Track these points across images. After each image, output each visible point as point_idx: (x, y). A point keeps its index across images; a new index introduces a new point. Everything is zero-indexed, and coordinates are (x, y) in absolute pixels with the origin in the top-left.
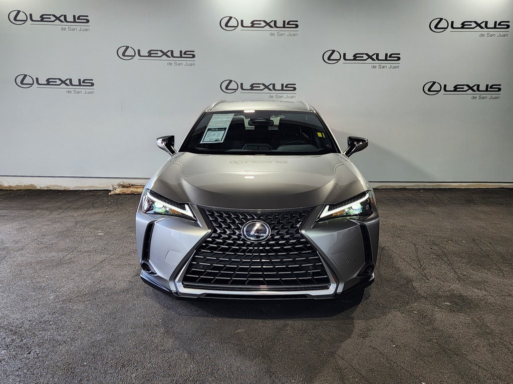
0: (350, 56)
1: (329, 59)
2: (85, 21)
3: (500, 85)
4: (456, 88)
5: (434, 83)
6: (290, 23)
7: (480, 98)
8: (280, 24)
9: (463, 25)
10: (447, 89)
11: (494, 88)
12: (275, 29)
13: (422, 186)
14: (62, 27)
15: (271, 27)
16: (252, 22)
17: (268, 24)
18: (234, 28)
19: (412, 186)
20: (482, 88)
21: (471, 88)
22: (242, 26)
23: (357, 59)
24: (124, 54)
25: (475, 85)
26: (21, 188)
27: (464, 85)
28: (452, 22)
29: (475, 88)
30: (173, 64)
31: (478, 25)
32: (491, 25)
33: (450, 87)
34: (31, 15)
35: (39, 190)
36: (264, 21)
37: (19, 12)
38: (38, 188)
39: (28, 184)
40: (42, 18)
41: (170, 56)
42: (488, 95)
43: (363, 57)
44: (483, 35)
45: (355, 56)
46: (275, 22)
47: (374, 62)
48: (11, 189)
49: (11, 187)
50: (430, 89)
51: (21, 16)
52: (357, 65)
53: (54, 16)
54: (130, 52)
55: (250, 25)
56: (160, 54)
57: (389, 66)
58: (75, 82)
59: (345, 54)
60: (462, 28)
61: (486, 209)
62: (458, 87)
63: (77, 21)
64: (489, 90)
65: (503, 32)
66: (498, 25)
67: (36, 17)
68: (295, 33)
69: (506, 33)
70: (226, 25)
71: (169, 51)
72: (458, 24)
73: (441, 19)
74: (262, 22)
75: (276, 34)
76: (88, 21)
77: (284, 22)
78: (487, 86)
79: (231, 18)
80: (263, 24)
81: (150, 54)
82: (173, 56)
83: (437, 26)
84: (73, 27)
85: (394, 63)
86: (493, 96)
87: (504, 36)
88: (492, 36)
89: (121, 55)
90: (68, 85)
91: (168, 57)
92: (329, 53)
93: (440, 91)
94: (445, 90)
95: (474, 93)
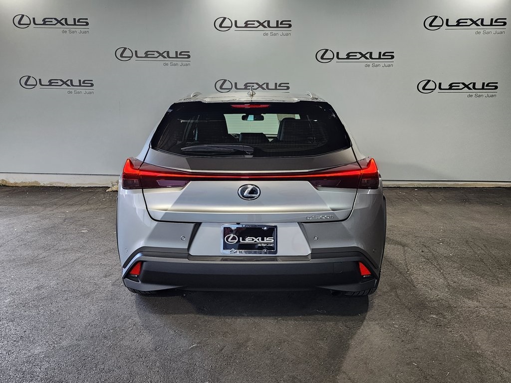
0: (343, 55)
1: (322, 58)
2: (85, 24)
3: (497, 83)
4: (451, 87)
5: (429, 81)
6: (284, 23)
7: (477, 96)
8: (273, 24)
9: (458, 23)
10: (442, 87)
11: (490, 86)
12: (268, 29)
13: (416, 184)
14: (63, 29)
15: (265, 27)
16: (246, 23)
17: (261, 24)
18: (228, 29)
19: (405, 185)
20: (479, 86)
21: (466, 86)
22: (236, 26)
23: (350, 57)
24: (121, 56)
25: (471, 83)
26: (27, 185)
27: (459, 83)
28: (447, 20)
29: (471, 86)
30: (169, 64)
31: (474, 22)
32: (487, 22)
33: (445, 85)
34: (34, 19)
35: (42, 187)
36: (258, 22)
37: (23, 16)
38: (42, 184)
39: (33, 181)
40: (45, 22)
42: (484, 93)
43: (356, 56)
44: (479, 33)
45: (348, 55)
46: (269, 22)
47: (367, 60)
50: (425, 87)
51: (25, 20)
52: (350, 64)
53: (56, 19)
54: (127, 53)
55: (244, 25)
56: (156, 55)
57: (382, 64)
58: (76, 83)
59: (338, 53)
60: (458, 25)
61: (482, 208)
62: (453, 85)
63: (77, 24)
64: (485, 88)
65: (499, 29)
66: (495, 22)
67: (39, 21)
68: (288, 32)
69: (502, 30)
70: (220, 26)
71: (165, 52)
73: (436, 17)
74: (256, 23)
75: (269, 34)
76: (87, 24)
77: (277, 22)
78: (484, 83)
79: (225, 19)
80: (257, 24)
81: (147, 55)
82: (169, 57)
83: (432, 24)
84: (74, 30)
85: (388, 62)
86: (490, 94)
87: (501, 33)
88: (488, 33)
89: (119, 56)
90: (69, 86)
91: (165, 57)
92: (322, 52)
93: (434, 89)
94: (440, 88)
95: (470, 91)
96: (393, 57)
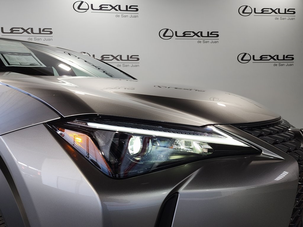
0: (180, 34)
1: (164, 35)
3: (293, 55)
4: (261, 58)
5: (245, 54)
6: (132, 7)
7: (280, 65)
8: (123, 8)
9: (263, 11)
10: (255, 59)
11: (289, 58)
12: (120, 12)
15: (116, 10)
16: (100, 6)
17: (113, 8)
18: (85, 10)
20: (281, 57)
21: (272, 58)
22: (92, 8)
23: (186, 35)
25: (275, 56)
27: (267, 56)
28: (255, 9)
29: (275, 58)
31: (274, 11)
32: (282, 11)
33: (257, 57)
36: (111, 6)
42: (285, 63)
43: (190, 34)
44: (278, 19)
45: (184, 33)
46: (119, 6)
47: (199, 38)
52: (186, 41)
55: (99, 8)
56: (21, 31)
59: (176, 32)
60: (262, 13)
62: (263, 57)
64: (285, 59)
65: (291, 16)
66: (287, 11)
68: (136, 15)
70: (79, 8)
73: (247, 6)
74: (109, 6)
75: (120, 16)
77: (127, 6)
78: (284, 56)
79: (82, 2)
80: (110, 8)
81: (12, 30)
82: (33, 33)
83: (244, 11)
85: (214, 39)
86: (289, 64)
87: (292, 19)
88: (284, 19)
91: (29, 33)
93: (250, 60)
94: (254, 59)
95: (275, 61)
96: (218, 36)
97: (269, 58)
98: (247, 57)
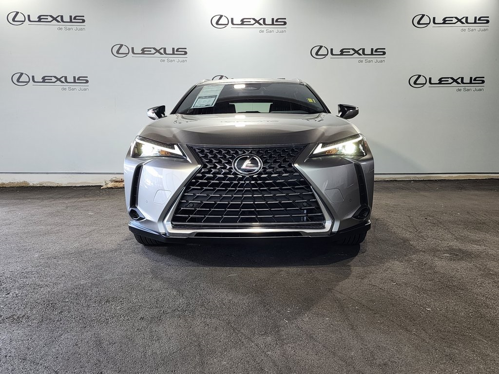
0: (337, 51)
1: (317, 54)
2: (81, 21)
3: (484, 77)
4: (441, 81)
5: (420, 76)
6: (279, 20)
7: (465, 90)
8: (269, 21)
9: (445, 21)
10: (432, 82)
11: (478, 81)
12: (264, 26)
13: (412, 177)
14: (58, 26)
15: (260, 24)
16: (242, 20)
17: (257, 22)
18: (225, 26)
19: (402, 178)
20: (467, 80)
21: (455, 81)
22: (233, 23)
23: (344, 54)
24: (118, 52)
25: (459, 78)
26: (15, 185)
27: (448, 78)
28: (434, 18)
29: (459, 81)
30: (166, 61)
31: (459, 20)
32: (471, 20)
33: (435, 80)
34: (29, 16)
35: (31, 187)
36: (254, 19)
37: (17, 13)
38: (31, 184)
39: (21, 181)
40: (40, 19)
41: (163, 53)
42: (472, 87)
43: (349, 52)
44: (464, 30)
45: (342, 51)
46: (264, 20)
47: (360, 56)
48: (4, 186)
49: (4, 184)
50: (416, 82)
51: (20, 17)
52: (344, 60)
53: (51, 16)
54: (124, 50)
55: (240, 23)
56: (153, 51)
57: (374, 60)
58: (71, 79)
59: (332, 50)
60: (444, 23)
62: (443, 79)
63: (73, 21)
64: (473, 82)
65: (483, 26)
66: (478, 20)
67: (34, 18)
68: (283, 29)
69: (486, 28)
70: (217, 23)
71: (162, 48)
72: (439, 20)
73: (423, 16)
74: (252, 20)
75: (265, 31)
76: (84, 21)
77: (273, 19)
78: (471, 78)
79: (221, 16)
80: (253, 22)
81: (143, 51)
82: (165, 53)
83: (420, 21)
84: (70, 27)
85: (380, 58)
86: (477, 88)
87: (485, 30)
88: (472, 30)
89: (115, 53)
90: (64, 83)
91: (161, 54)
92: (317, 48)
93: (425, 84)
94: (430, 83)
95: (459, 85)
96: (384, 53)
97: (450, 81)
98: (421, 80)
